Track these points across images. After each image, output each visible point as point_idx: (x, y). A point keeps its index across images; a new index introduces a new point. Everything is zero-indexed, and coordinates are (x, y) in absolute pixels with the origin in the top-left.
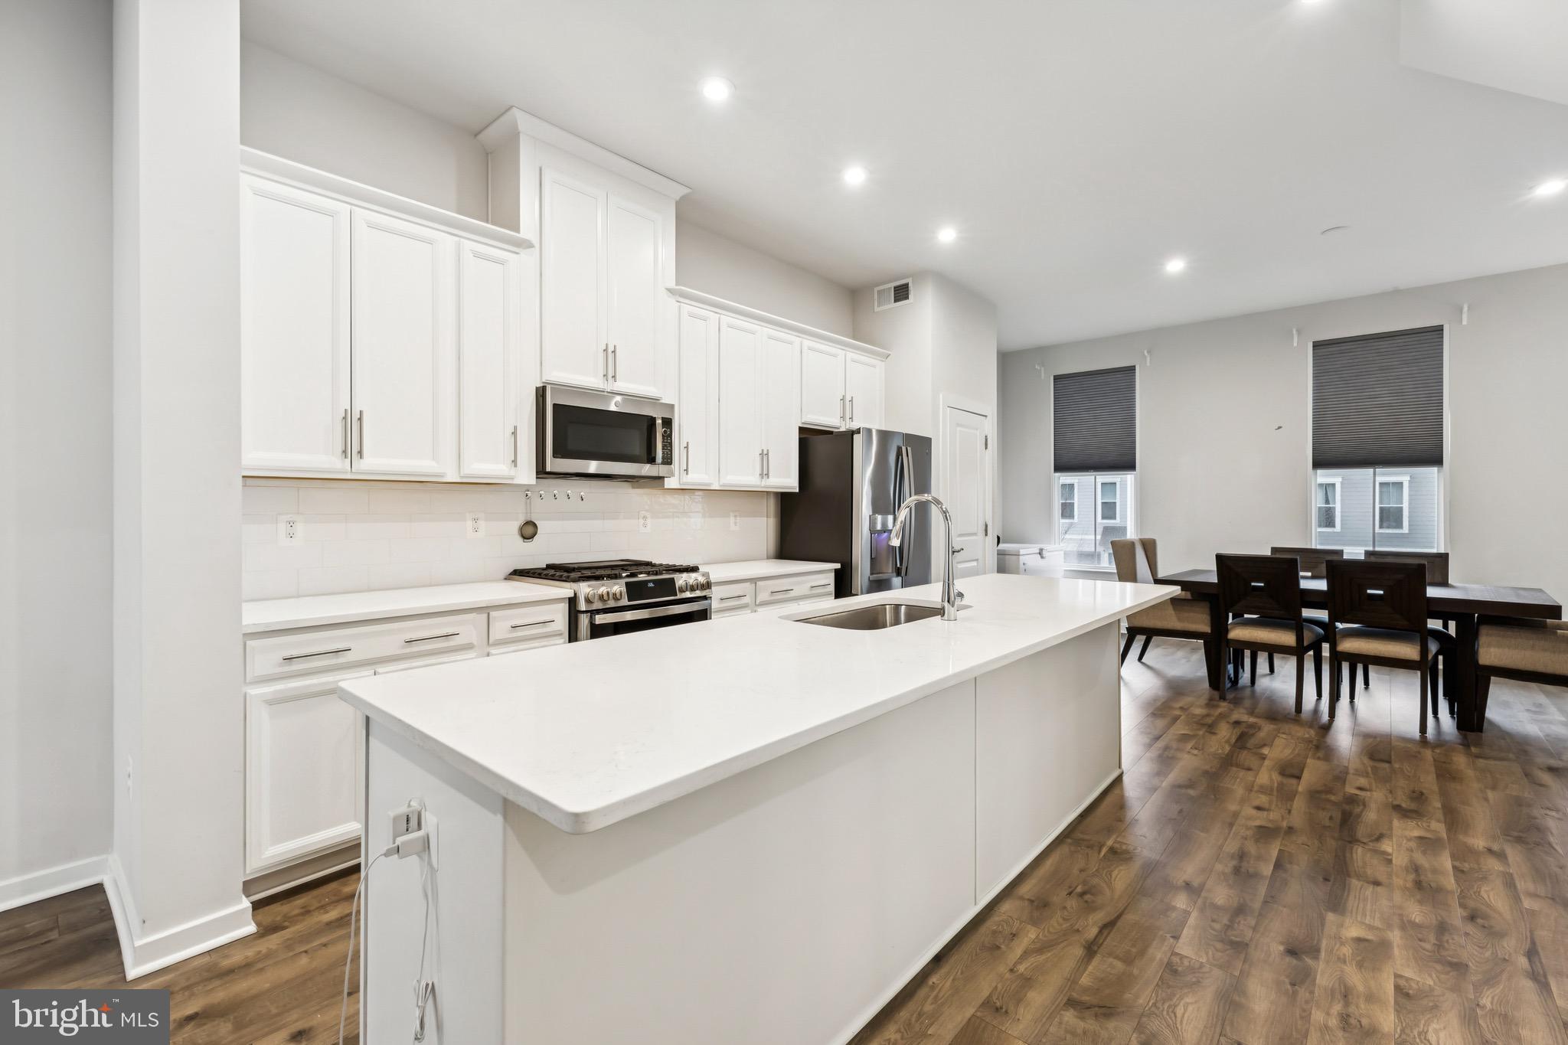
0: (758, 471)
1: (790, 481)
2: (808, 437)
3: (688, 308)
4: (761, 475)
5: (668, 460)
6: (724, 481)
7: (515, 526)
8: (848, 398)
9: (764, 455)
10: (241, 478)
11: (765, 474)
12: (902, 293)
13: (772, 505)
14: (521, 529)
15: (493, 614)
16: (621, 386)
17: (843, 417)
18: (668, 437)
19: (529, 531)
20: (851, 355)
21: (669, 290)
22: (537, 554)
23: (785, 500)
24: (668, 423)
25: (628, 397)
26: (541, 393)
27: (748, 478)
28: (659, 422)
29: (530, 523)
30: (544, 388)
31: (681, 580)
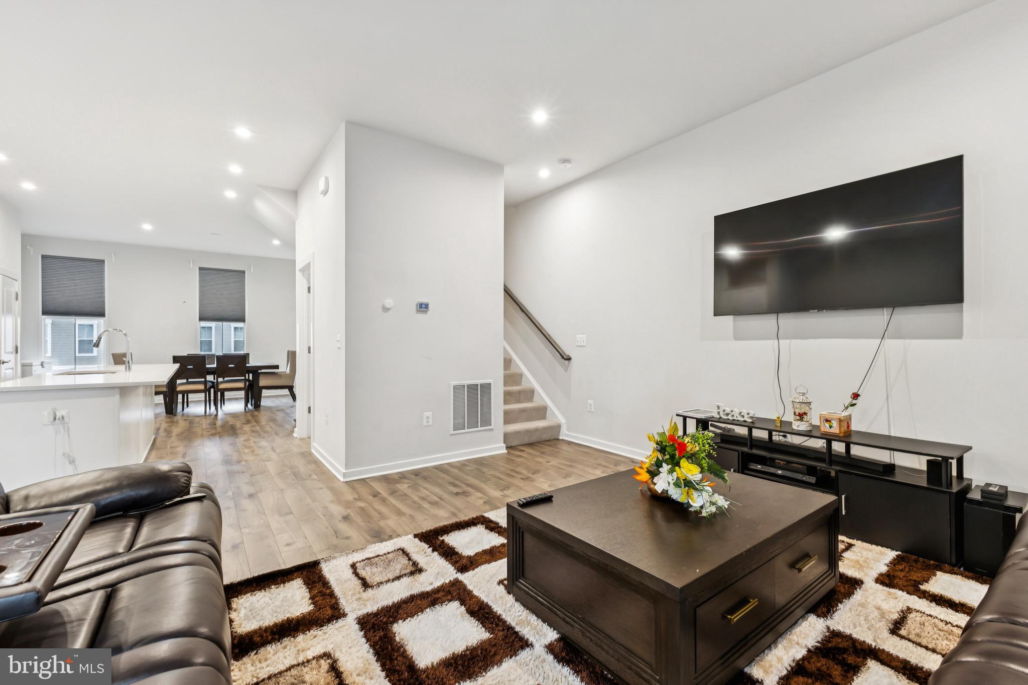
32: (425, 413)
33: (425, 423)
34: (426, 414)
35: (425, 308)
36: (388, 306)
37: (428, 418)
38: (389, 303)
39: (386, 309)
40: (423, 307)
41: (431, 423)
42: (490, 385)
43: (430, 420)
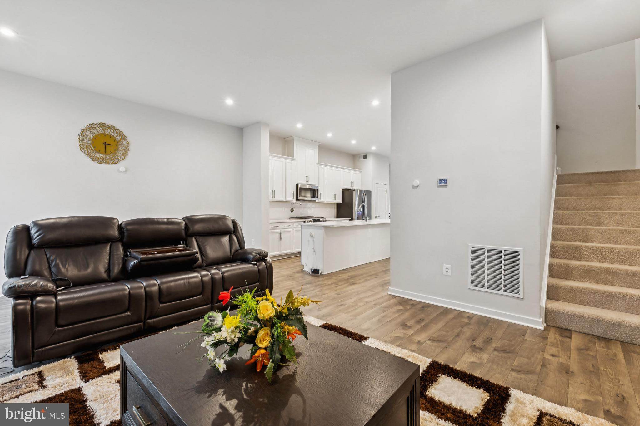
0: (333, 199)
1: (339, 200)
2: (344, 191)
3: (320, 166)
4: (334, 199)
5: (317, 197)
6: (327, 201)
7: (290, 209)
8: (352, 182)
9: (335, 195)
10: (269, 202)
11: (335, 199)
12: (365, 157)
13: (335, 206)
14: (291, 210)
15: (294, 223)
16: (309, 183)
17: (351, 186)
18: (317, 192)
19: (292, 210)
20: (353, 172)
21: (317, 163)
22: (294, 214)
23: (338, 205)
24: (317, 190)
25: (311, 185)
26: (297, 186)
27: (331, 200)
28: (316, 190)
29: (292, 209)
30: (298, 185)
31: (321, 220)
32: (444, 265)
33: (445, 272)
34: (446, 266)
35: (445, 183)
36: (415, 185)
37: (447, 269)
38: (417, 182)
39: (415, 187)
40: (443, 182)
41: (450, 274)
42: (518, 253)
43: (450, 271)
